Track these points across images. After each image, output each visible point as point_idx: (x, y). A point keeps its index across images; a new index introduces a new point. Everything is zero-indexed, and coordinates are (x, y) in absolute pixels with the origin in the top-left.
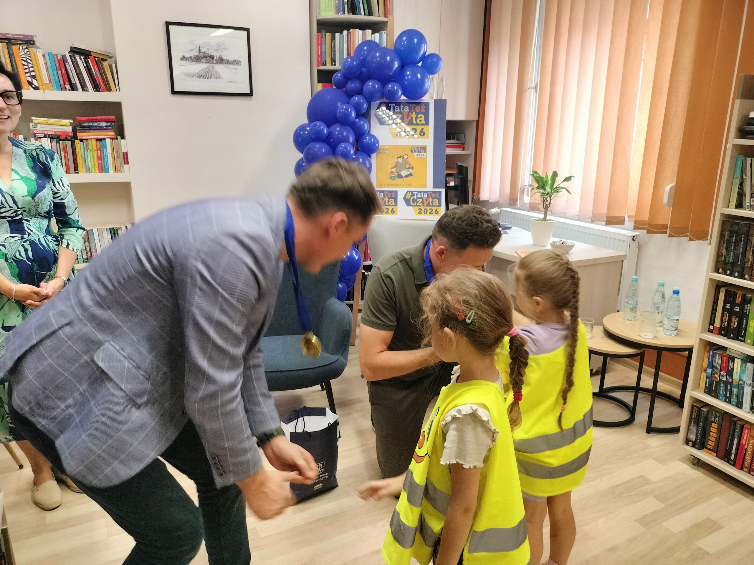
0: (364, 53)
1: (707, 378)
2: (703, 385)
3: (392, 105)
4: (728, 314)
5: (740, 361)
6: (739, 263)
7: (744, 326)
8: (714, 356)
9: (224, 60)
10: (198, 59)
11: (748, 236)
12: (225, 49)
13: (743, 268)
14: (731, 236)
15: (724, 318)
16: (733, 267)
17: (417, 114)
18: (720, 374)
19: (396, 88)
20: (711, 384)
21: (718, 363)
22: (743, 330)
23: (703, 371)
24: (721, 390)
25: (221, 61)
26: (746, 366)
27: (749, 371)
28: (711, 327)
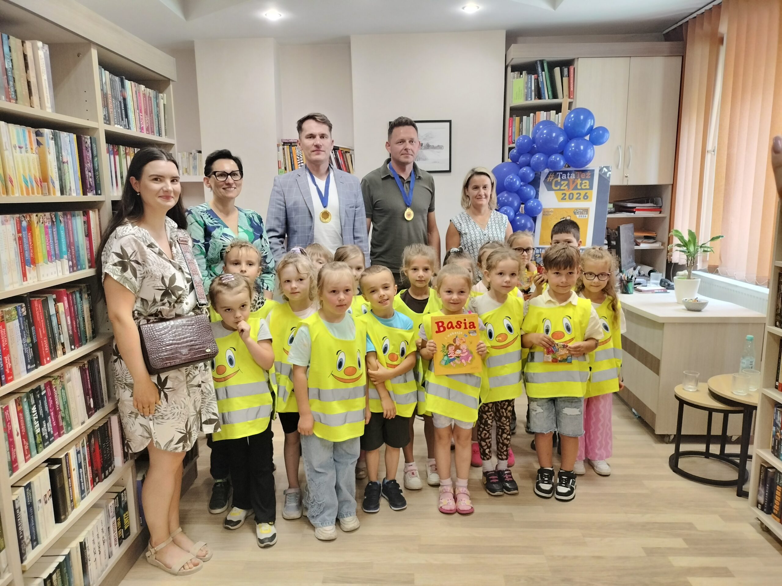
3: (560, 173)
9: (431, 146)
12: (432, 138)
17: (582, 180)
19: (558, 159)
25: (428, 146)
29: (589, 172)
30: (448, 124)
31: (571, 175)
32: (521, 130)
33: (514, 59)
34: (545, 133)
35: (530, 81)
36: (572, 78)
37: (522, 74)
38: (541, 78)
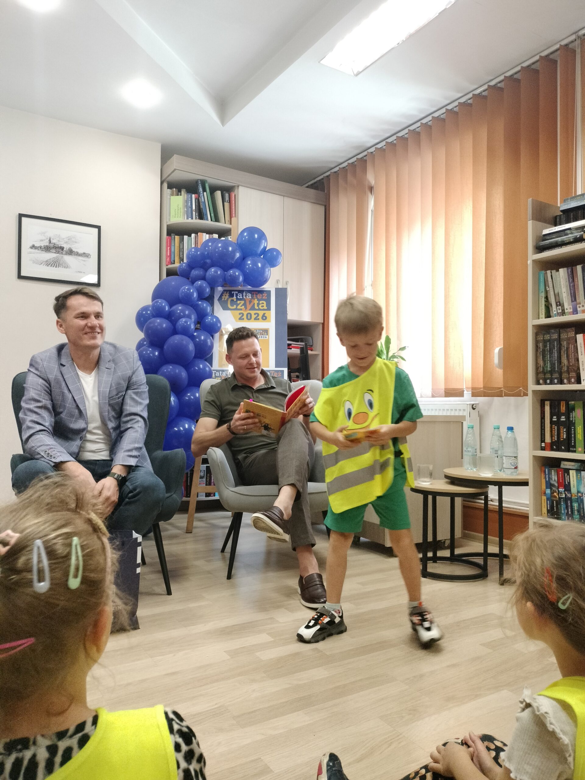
1: (547, 499)
2: (545, 510)
3: (235, 292)
4: (556, 427)
5: (574, 472)
6: (556, 370)
7: (573, 436)
8: (550, 473)
11: (560, 342)
12: (76, 242)
13: (561, 374)
14: (545, 346)
15: (553, 432)
16: (552, 375)
17: (259, 300)
18: (558, 491)
19: (237, 274)
20: (552, 507)
21: (555, 480)
22: (573, 439)
23: (543, 494)
24: (563, 509)
25: (70, 252)
26: (581, 475)
28: (543, 445)
29: (265, 293)
30: (96, 230)
31: (248, 294)
32: (181, 250)
33: (177, 171)
34: (220, 247)
35: (190, 199)
36: (234, 205)
37: (180, 192)
38: (203, 198)
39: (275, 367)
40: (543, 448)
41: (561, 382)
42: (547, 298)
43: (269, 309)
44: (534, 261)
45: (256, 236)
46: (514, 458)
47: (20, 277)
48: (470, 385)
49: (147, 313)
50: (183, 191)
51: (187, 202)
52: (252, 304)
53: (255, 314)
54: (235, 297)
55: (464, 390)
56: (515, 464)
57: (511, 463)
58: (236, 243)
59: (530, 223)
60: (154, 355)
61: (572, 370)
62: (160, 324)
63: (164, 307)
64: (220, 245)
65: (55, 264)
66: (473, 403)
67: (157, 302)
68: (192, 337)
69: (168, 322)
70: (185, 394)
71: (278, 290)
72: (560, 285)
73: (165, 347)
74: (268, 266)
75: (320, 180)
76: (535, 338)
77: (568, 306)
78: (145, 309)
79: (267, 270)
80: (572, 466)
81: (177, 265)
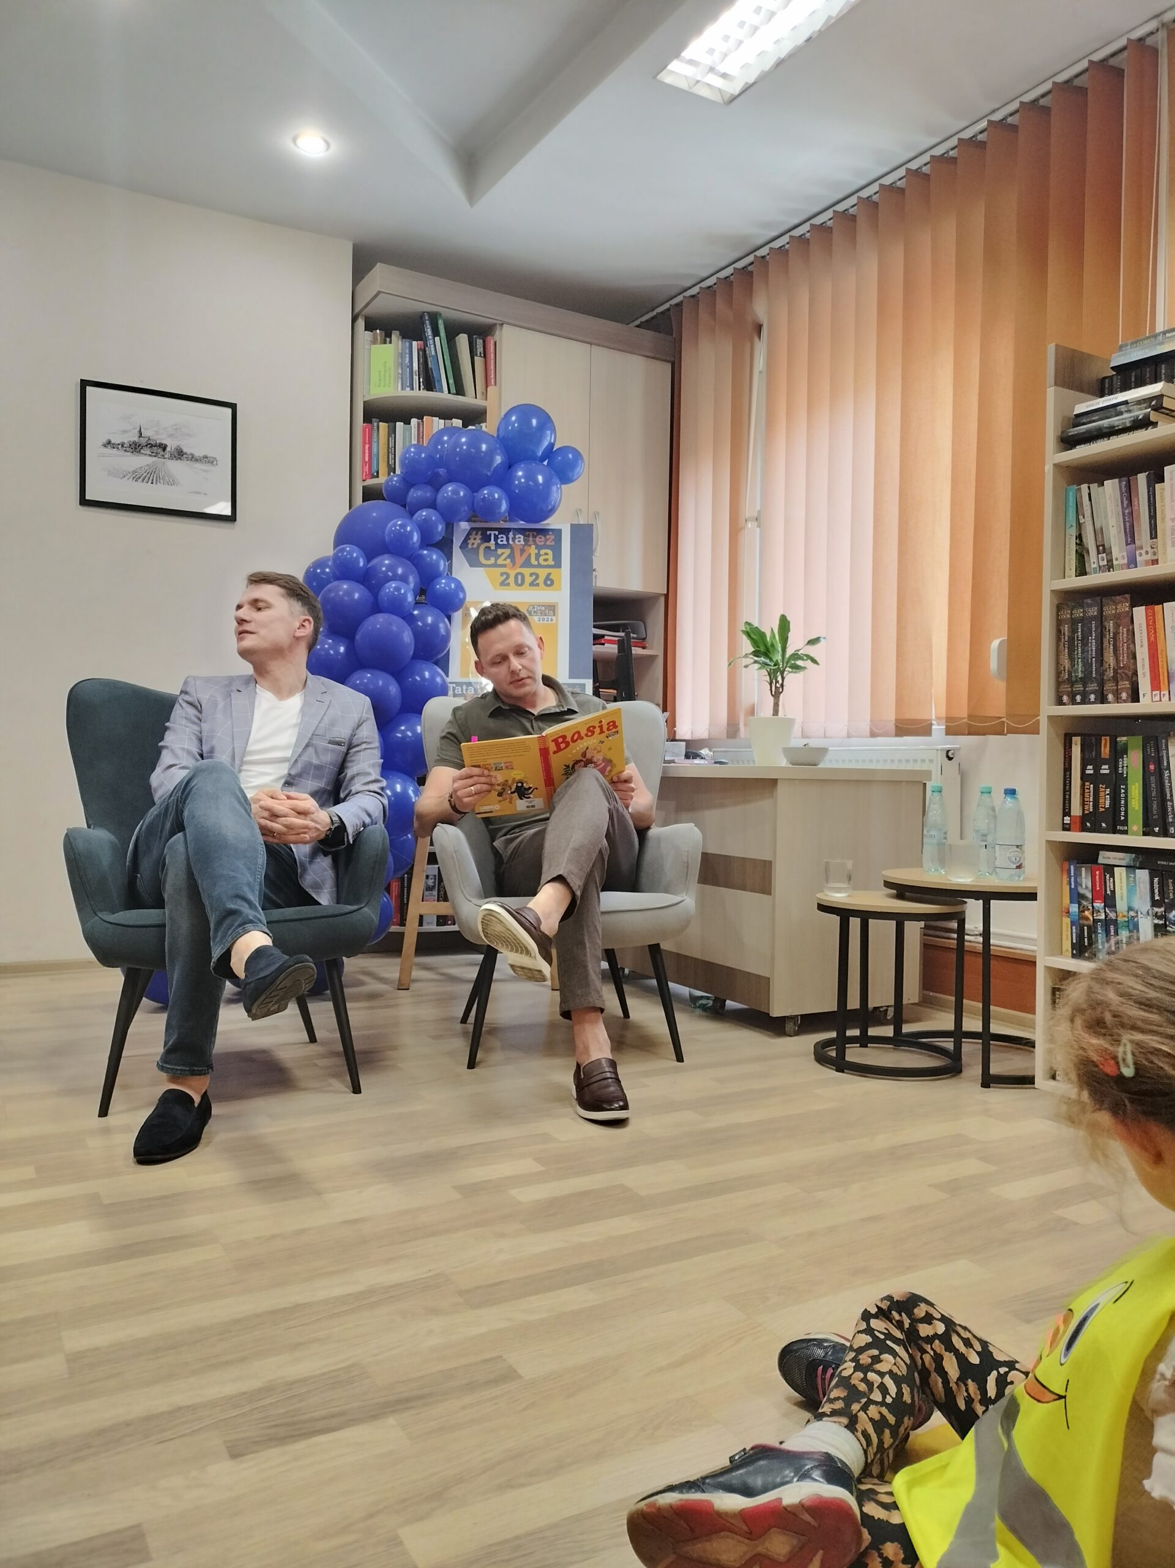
0: (443, 446)
1: (1073, 923)
2: (1067, 945)
3: (493, 533)
4: (1092, 786)
5: (1123, 871)
6: (1094, 675)
7: (1123, 802)
8: (1078, 874)
9: (186, 454)
10: (136, 448)
11: (1102, 622)
12: (189, 435)
13: (1102, 684)
14: (1074, 631)
15: (1087, 795)
16: (1085, 686)
17: (539, 548)
18: (1093, 906)
19: (496, 496)
20: (1081, 936)
21: (1086, 887)
22: (1123, 809)
23: (1064, 914)
24: (1100, 941)
25: (180, 454)
26: (1135, 877)
27: (1142, 885)
28: (1067, 820)
29: (550, 533)
30: (229, 411)
31: (517, 536)
32: (391, 450)
33: (381, 294)
34: (464, 444)
35: (407, 352)
36: (492, 362)
37: (390, 337)
38: (433, 349)
39: (570, 678)
40: (1067, 826)
41: (1103, 700)
42: (1079, 537)
43: (558, 564)
44: (1057, 466)
45: (534, 422)
46: (1015, 848)
47: (84, 502)
48: (943, 714)
49: (323, 572)
50: (395, 336)
51: (402, 356)
52: (525, 555)
53: (531, 575)
54: (493, 542)
55: (933, 722)
56: (1018, 859)
57: (1009, 858)
58: (495, 435)
59: (1051, 392)
60: (337, 652)
61: (1123, 675)
62: (349, 593)
63: (357, 559)
64: (464, 440)
65: (149, 476)
66: (948, 746)
67: (343, 550)
68: (409, 619)
69: (364, 588)
70: (396, 728)
71: (576, 529)
72: (1105, 512)
73: (358, 637)
74: (558, 481)
75: (662, 313)
76: (1055, 615)
77: (1119, 553)
78: (320, 563)
79: (554, 488)
80: (1120, 859)
81: (382, 479)
